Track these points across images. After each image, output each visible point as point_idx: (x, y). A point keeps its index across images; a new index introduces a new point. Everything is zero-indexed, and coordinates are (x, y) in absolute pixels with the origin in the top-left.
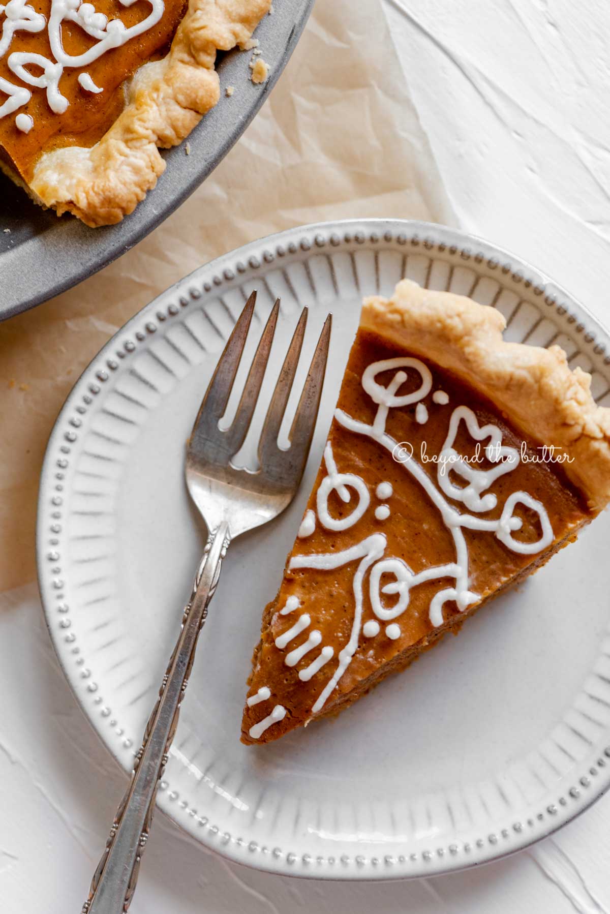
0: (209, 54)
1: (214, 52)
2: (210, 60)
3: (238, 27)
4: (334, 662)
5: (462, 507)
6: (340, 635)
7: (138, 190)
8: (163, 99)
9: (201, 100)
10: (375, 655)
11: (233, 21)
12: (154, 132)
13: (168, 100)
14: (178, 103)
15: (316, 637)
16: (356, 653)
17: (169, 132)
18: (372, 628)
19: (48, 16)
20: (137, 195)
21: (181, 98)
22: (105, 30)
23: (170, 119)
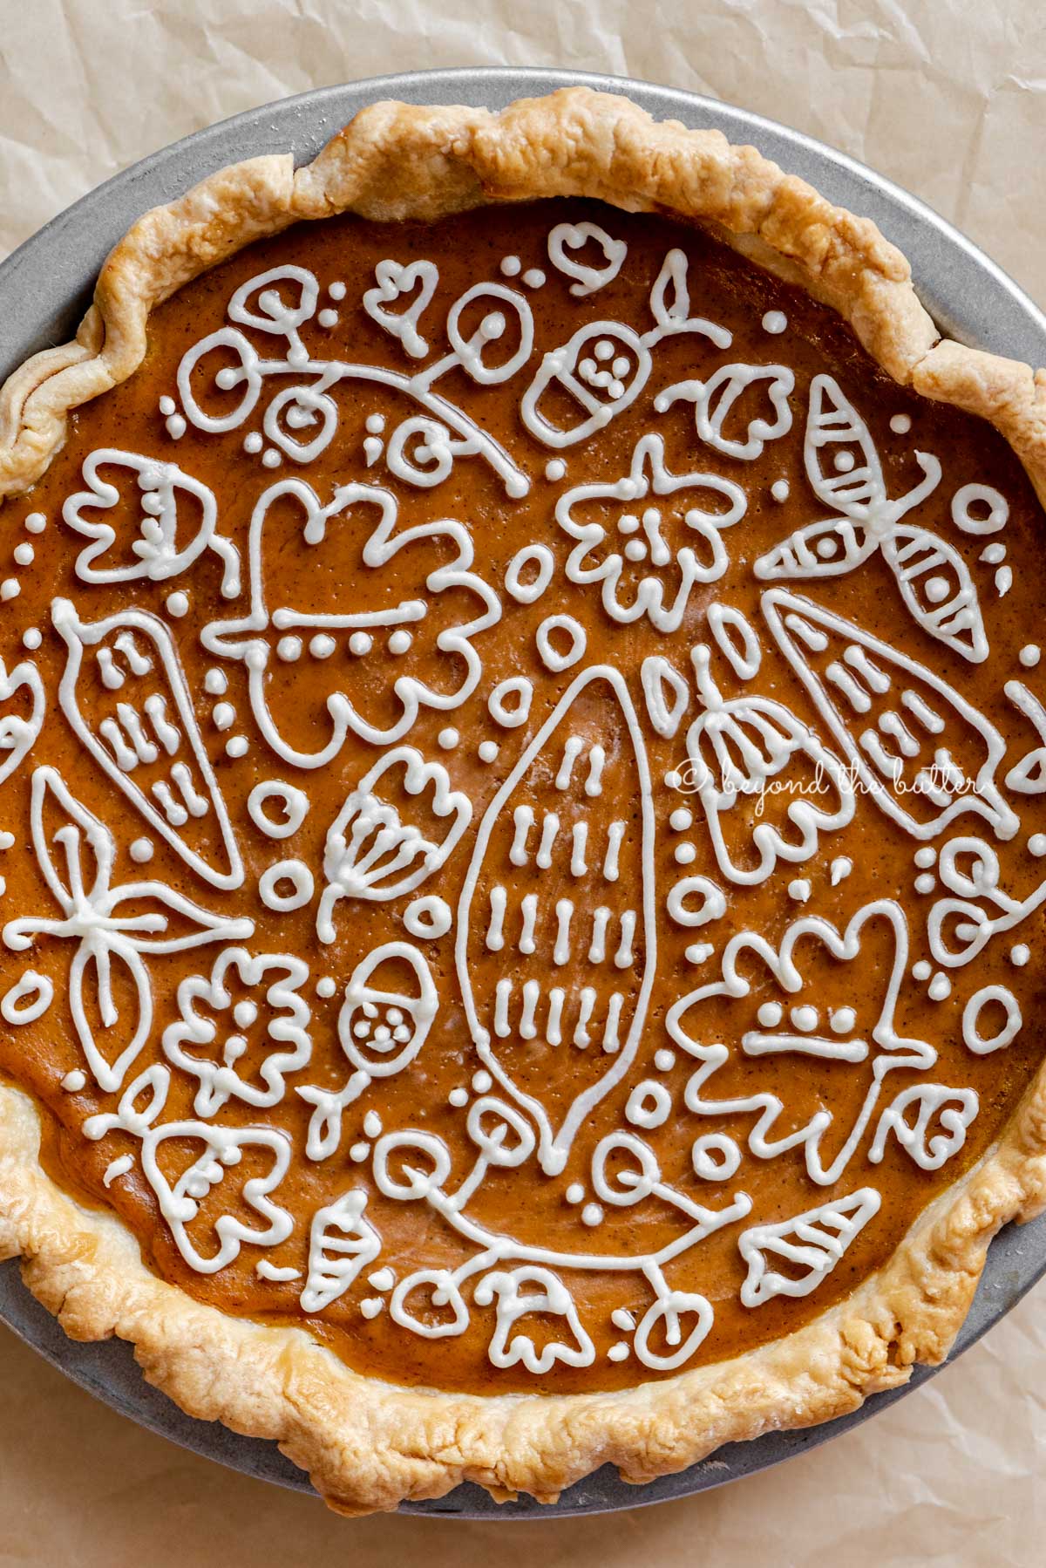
4: (489, 1023)
5: (504, 1264)
6: (508, 1051)
10: (455, 1062)
15: (528, 1029)
16: (475, 1048)
18: (482, 1082)
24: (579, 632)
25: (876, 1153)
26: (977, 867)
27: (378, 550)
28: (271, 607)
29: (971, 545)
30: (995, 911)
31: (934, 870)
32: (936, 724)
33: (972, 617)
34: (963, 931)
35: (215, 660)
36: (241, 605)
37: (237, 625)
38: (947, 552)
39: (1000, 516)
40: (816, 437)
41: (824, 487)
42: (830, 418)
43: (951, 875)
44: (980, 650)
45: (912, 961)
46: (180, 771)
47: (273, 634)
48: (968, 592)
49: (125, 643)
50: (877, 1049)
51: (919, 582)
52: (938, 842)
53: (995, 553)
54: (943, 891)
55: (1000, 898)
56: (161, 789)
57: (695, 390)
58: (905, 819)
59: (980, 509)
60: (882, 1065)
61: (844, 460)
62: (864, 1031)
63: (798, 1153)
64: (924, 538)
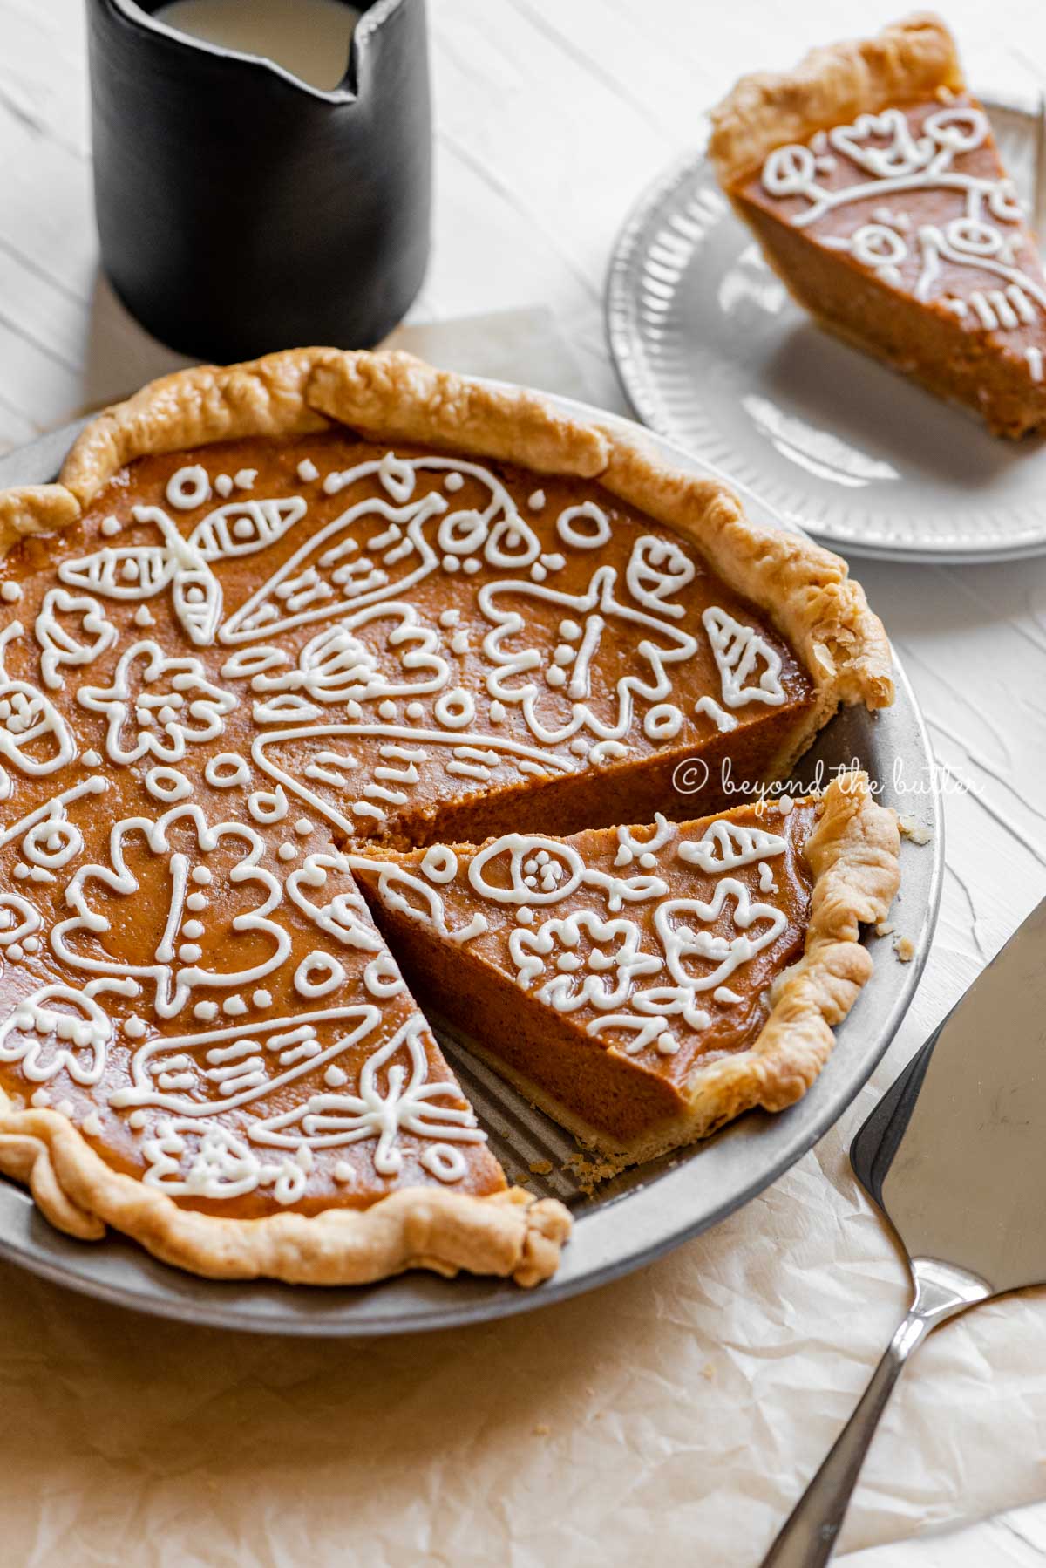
0: (852, 926)
1: (857, 924)
2: (854, 933)
3: (874, 901)
7: (815, 1057)
8: (816, 975)
9: (857, 967)
11: (869, 895)
12: (816, 1004)
13: (821, 975)
14: (833, 974)
17: (831, 1004)
19: (664, 955)
20: (815, 1063)
21: (835, 968)
22: (730, 949)
23: (830, 989)
24: (224, 757)
25: (678, 610)
26: (464, 527)
27: (126, 881)
28: (154, 962)
29: (217, 499)
30: (501, 516)
31: (462, 558)
32: (350, 544)
33: (274, 506)
34: (513, 541)
35: (188, 1010)
36: (149, 984)
37: (163, 987)
38: (218, 517)
39: (199, 474)
40: (109, 585)
41: (148, 589)
42: (95, 573)
43: (468, 545)
44: (299, 504)
45: (530, 579)
46: (274, 1042)
47: (178, 963)
48: (253, 506)
49: (158, 1067)
50: (596, 610)
51: (237, 540)
52: (441, 553)
53: (224, 483)
54: (479, 553)
55: (491, 512)
56: (286, 1057)
57: (52, 657)
58: (421, 573)
59: (189, 488)
60: (610, 604)
61: (131, 570)
62: (580, 617)
63: (671, 667)
64: (205, 529)
